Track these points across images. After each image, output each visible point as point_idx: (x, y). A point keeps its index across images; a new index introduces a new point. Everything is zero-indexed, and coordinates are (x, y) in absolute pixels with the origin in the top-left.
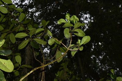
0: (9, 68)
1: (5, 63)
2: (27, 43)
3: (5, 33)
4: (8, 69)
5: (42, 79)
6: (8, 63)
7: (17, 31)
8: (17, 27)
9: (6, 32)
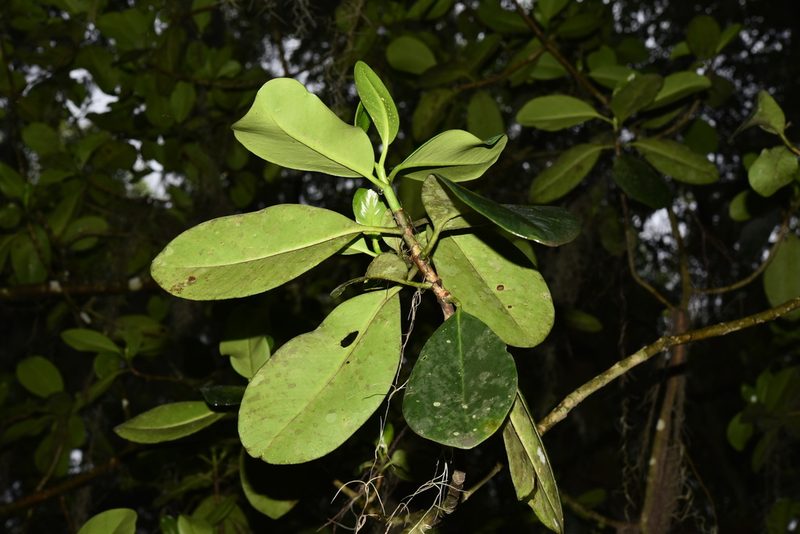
0: (522, 322)
1: (500, 287)
2: (588, 167)
3: (443, 86)
4: (515, 326)
5: (667, 408)
6: (519, 289)
7: (516, 79)
8: (521, 57)
9: (449, 86)
